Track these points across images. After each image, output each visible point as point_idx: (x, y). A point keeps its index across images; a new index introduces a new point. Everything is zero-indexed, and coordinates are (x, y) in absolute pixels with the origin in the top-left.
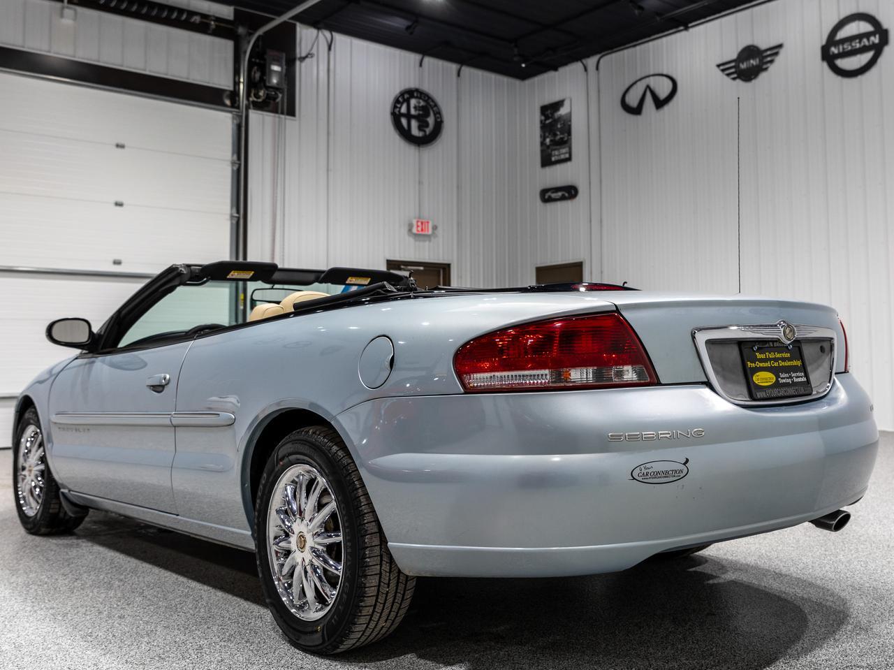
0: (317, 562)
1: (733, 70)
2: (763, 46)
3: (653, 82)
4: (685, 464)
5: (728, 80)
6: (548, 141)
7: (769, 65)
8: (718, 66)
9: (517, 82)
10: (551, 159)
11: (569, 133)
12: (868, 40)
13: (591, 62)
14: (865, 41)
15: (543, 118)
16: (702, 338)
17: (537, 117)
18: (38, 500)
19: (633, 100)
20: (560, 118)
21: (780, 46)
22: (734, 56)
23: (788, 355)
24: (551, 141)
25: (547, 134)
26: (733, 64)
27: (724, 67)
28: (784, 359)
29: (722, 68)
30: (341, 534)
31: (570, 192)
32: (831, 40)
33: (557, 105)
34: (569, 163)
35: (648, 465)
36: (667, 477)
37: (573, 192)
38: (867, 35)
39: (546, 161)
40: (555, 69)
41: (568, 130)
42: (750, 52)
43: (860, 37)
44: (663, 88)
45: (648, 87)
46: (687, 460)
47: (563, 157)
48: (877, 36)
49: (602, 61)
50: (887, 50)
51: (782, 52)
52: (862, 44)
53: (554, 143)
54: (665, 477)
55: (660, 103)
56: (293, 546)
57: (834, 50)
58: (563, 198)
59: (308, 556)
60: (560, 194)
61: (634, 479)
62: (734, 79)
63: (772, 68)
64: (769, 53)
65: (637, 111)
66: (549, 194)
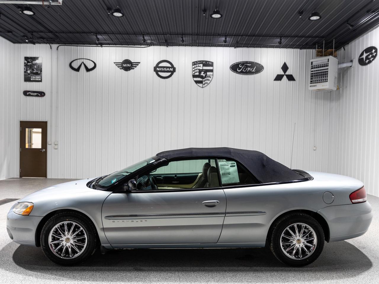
1: (120, 66)
2: (133, 61)
3: (86, 62)
5: (118, 69)
6: (29, 72)
7: (134, 68)
8: (115, 63)
9: (12, 44)
10: (30, 79)
11: (41, 71)
12: (169, 69)
13: (55, 46)
14: (168, 69)
15: (26, 62)
17: (23, 61)
19: (75, 65)
20: (36, 64)
21: (139, 63)
22: (122, 62)
24: (31, 72)
25: (28, 69)
26: (121, 64)
27: (117, 64)
29: (116, 64)
31: (41, 94)
32: (157, 66)
33: (35, 59)
34: (40, 82)
37: (43, 94)
38: (169, 68)
39: (27, 79)
41: (40, 68)
42: (127, 61)
43: (167, 67)
44: (90, 65)
45: (83, 62)
47: (37, 79)
48: (172, 69)
49: (59, 47)
51: (139, 64)
52: (167, 70)
53: (32, 73)
55: (88, 70)
57: (158, 69)
58: (37, 96)
60: (36, 94)
62: (121, 69)
63: (135, 69)
64: (135, 64)
66: (30, 93)
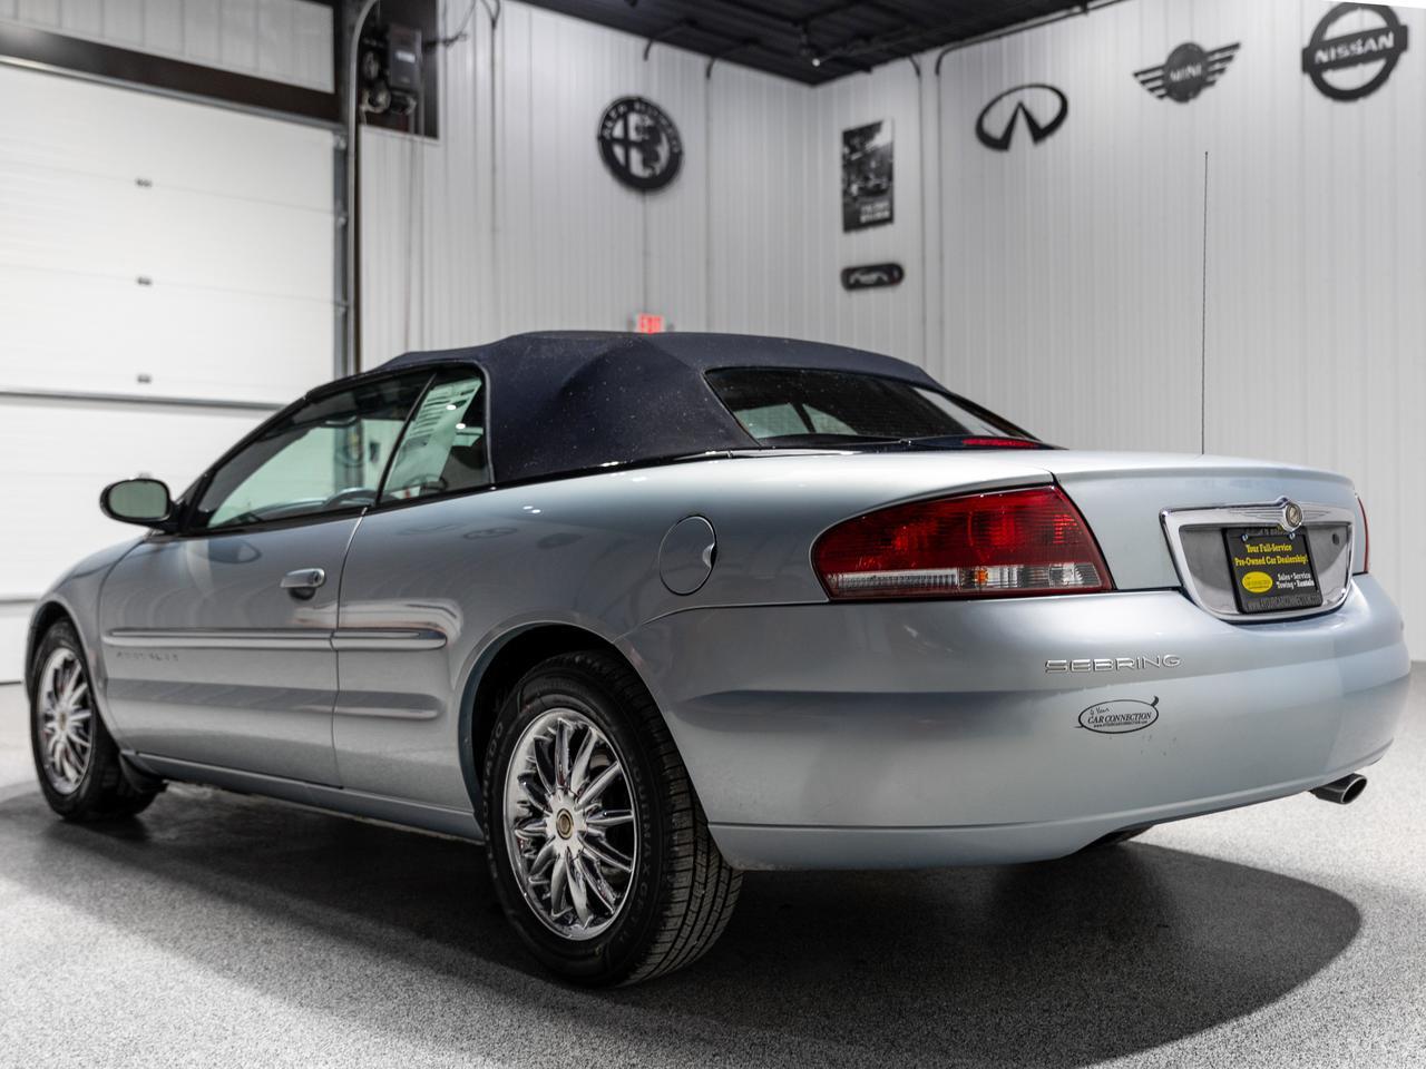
0: (591, 853)
1: (1159, 83)
2: (1208, 44)
3: (1032, 99)
4: (1153, 705)
5: (1151, 99)
6: (854, 189)
7: (1217, 76)
8: (1136, 75)
9: (803, 90)
10: (858, 219)
11: (890, 178)
12: (1377, 42)
13: (928, 59)
14: (1371, 45)
15: (847, 150)
16: (1174, 523)
17: (837, 149)
18: (80, 767)
19: (995, 127)
20: (874, 152)
21: (1236, 46)
22: (1161, 60)
23: (1289, 548)
24: (860, 189)
25: (853, 177)
26: (1159, 73)
27: (1144, 76)
28: (1283, 554)
29: (1142, 77)
30: (633, 812)
31: (891, 274)
32: (1318, 41)
33: (869, 131)
34: (888, 228)
35: (1103, 707)
36: (1129, 723)
37: (896, 274)
38: (1375, 34)
39: (852, 223)
40: (866, 67)
41: (887, 172)
42: (1187, 54)
43: (1364, 36)
44: (1045, 110)
45: (1021, 105)
46: (1157, 700)
47: (879, 216)
48: (1391, 36)
49: (945, 60)
50: (1405, 58)
51: (1238, 54)
52: (1367, 48)
53: (866, 192)
54: (1126, 723)
55: (1040, 133)
56: (551, 831)
57: (1322, 56)
58: (879, 284)
59: (576, 845)
60: (873, 277)
61: (1083, 726)
62: (1161, 97)
63: (1222, 80)
64: (1217, 56)
65: (1002, 144)
66: (857, 276)
